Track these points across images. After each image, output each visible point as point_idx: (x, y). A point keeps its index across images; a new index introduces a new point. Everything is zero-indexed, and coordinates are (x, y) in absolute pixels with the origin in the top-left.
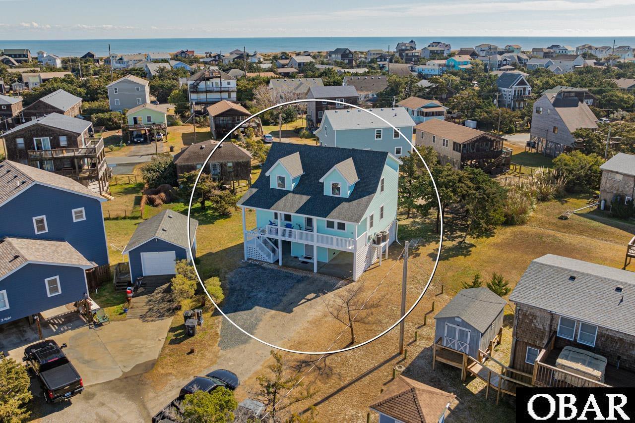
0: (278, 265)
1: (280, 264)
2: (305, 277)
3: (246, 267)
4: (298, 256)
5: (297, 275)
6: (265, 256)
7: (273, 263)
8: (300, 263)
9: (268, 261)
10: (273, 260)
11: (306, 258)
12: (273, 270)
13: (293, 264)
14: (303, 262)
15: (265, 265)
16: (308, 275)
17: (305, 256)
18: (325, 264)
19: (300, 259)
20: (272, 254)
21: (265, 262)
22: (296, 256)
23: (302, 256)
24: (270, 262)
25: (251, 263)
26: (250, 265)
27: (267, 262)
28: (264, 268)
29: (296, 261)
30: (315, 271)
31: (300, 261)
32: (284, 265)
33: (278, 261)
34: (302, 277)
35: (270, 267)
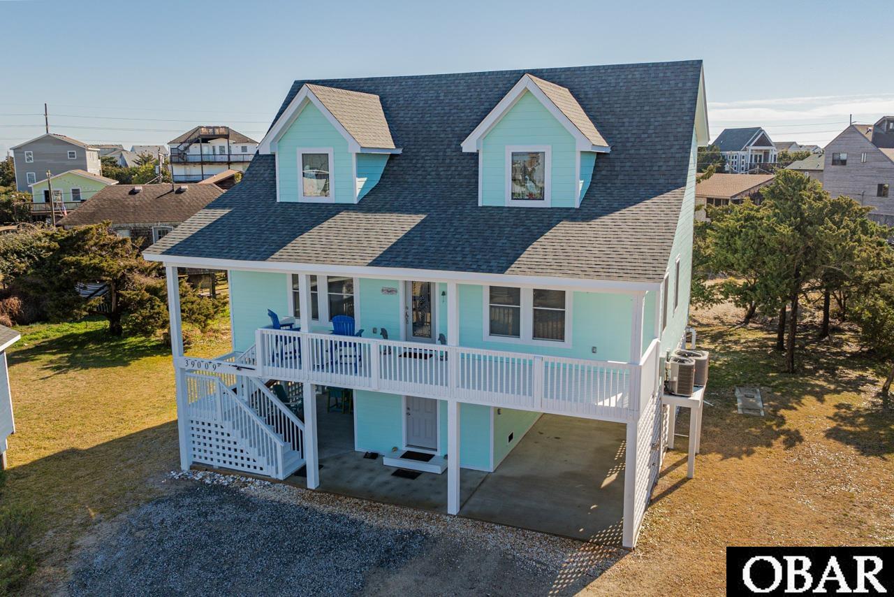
0: (303, 485)
1: (312, 481)
2: (413, 535)
3: (176, 501)
4: (381, 452)
5: (379, 530)
6: (253, 453)
7: (286, 481)
8: (387, 477)
9: (264, 472)
10: (285, 470)
11: (408, 455)
12: (278, 509)
13: (361, 480)
14: (400, 473)
15: (254, 490)
16: (424, 526)
17: (404, 449)
18: (485, 478)
19: (387, 461)
20: (280, 444)
21: (256, 477)
22: (371, 450)
23: (395, 449)
24: (274, 476)
25: (202, 481)
26: (195, 490)
27: (264, 478)
28: (245, 503)
29: (372, 470)
30: (453, 507)
31: (388, 468)
32: (325, 488)
33: (302, 472)
34: (400, 539)
35: (271, 495)
